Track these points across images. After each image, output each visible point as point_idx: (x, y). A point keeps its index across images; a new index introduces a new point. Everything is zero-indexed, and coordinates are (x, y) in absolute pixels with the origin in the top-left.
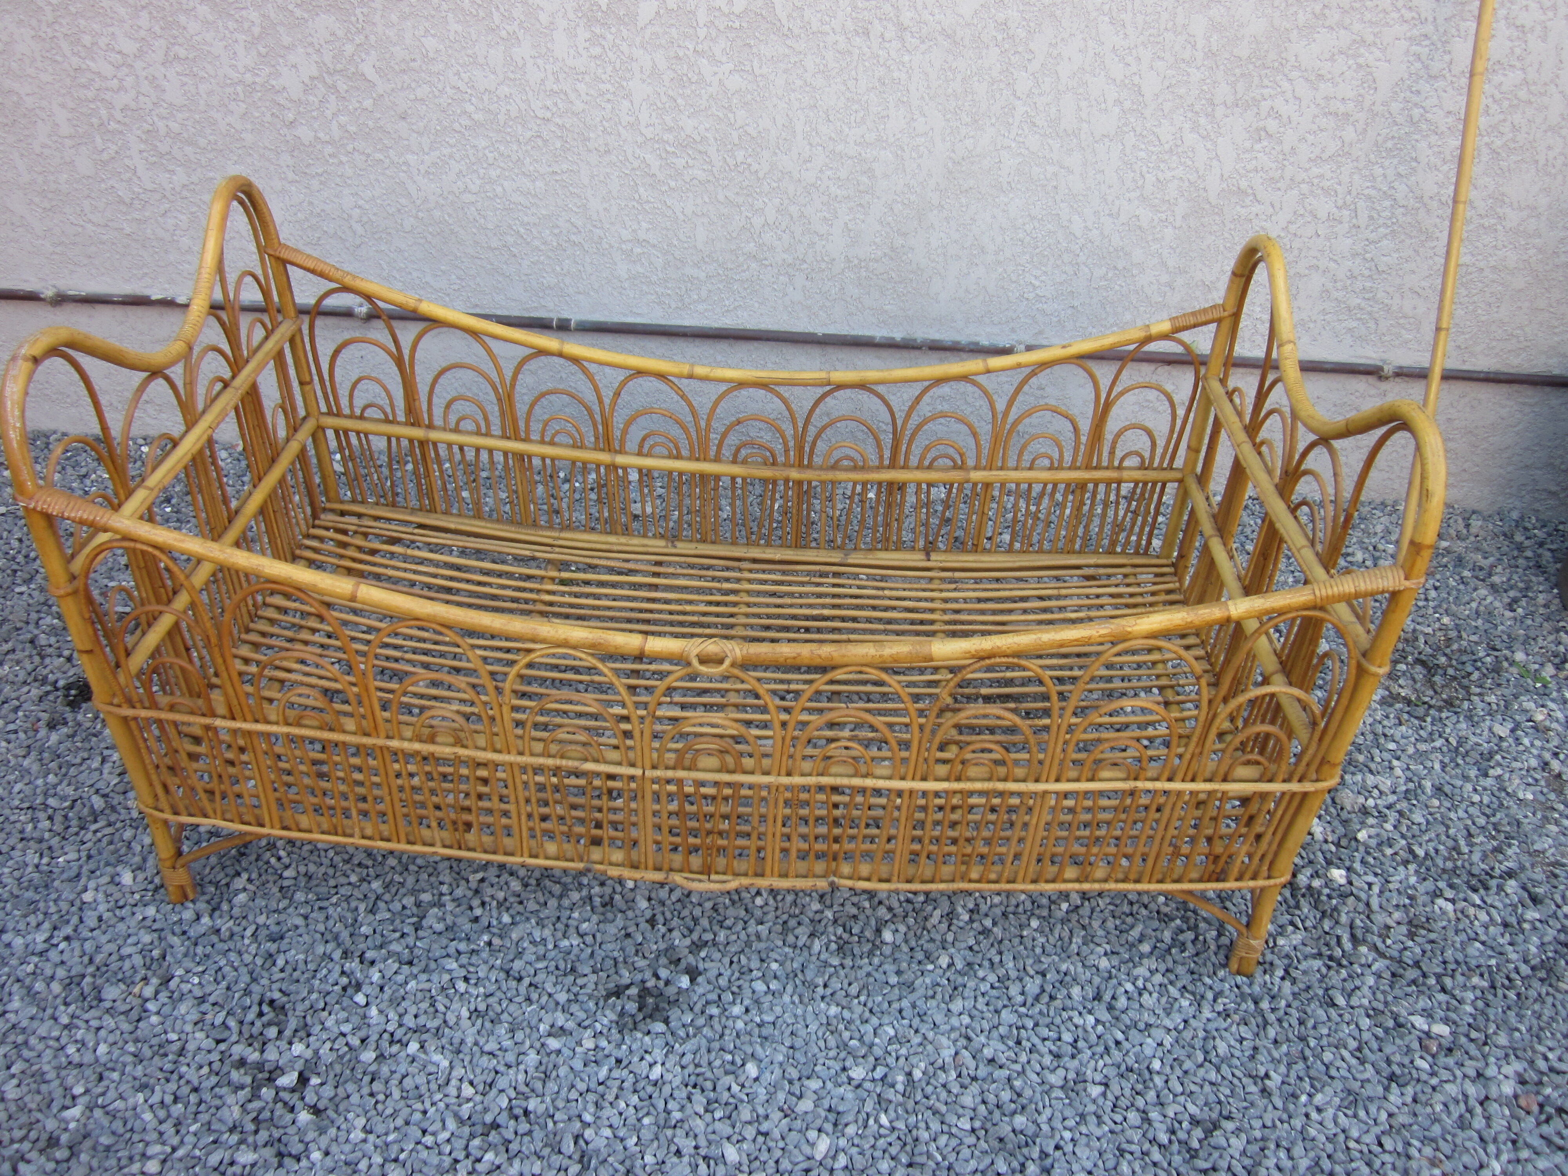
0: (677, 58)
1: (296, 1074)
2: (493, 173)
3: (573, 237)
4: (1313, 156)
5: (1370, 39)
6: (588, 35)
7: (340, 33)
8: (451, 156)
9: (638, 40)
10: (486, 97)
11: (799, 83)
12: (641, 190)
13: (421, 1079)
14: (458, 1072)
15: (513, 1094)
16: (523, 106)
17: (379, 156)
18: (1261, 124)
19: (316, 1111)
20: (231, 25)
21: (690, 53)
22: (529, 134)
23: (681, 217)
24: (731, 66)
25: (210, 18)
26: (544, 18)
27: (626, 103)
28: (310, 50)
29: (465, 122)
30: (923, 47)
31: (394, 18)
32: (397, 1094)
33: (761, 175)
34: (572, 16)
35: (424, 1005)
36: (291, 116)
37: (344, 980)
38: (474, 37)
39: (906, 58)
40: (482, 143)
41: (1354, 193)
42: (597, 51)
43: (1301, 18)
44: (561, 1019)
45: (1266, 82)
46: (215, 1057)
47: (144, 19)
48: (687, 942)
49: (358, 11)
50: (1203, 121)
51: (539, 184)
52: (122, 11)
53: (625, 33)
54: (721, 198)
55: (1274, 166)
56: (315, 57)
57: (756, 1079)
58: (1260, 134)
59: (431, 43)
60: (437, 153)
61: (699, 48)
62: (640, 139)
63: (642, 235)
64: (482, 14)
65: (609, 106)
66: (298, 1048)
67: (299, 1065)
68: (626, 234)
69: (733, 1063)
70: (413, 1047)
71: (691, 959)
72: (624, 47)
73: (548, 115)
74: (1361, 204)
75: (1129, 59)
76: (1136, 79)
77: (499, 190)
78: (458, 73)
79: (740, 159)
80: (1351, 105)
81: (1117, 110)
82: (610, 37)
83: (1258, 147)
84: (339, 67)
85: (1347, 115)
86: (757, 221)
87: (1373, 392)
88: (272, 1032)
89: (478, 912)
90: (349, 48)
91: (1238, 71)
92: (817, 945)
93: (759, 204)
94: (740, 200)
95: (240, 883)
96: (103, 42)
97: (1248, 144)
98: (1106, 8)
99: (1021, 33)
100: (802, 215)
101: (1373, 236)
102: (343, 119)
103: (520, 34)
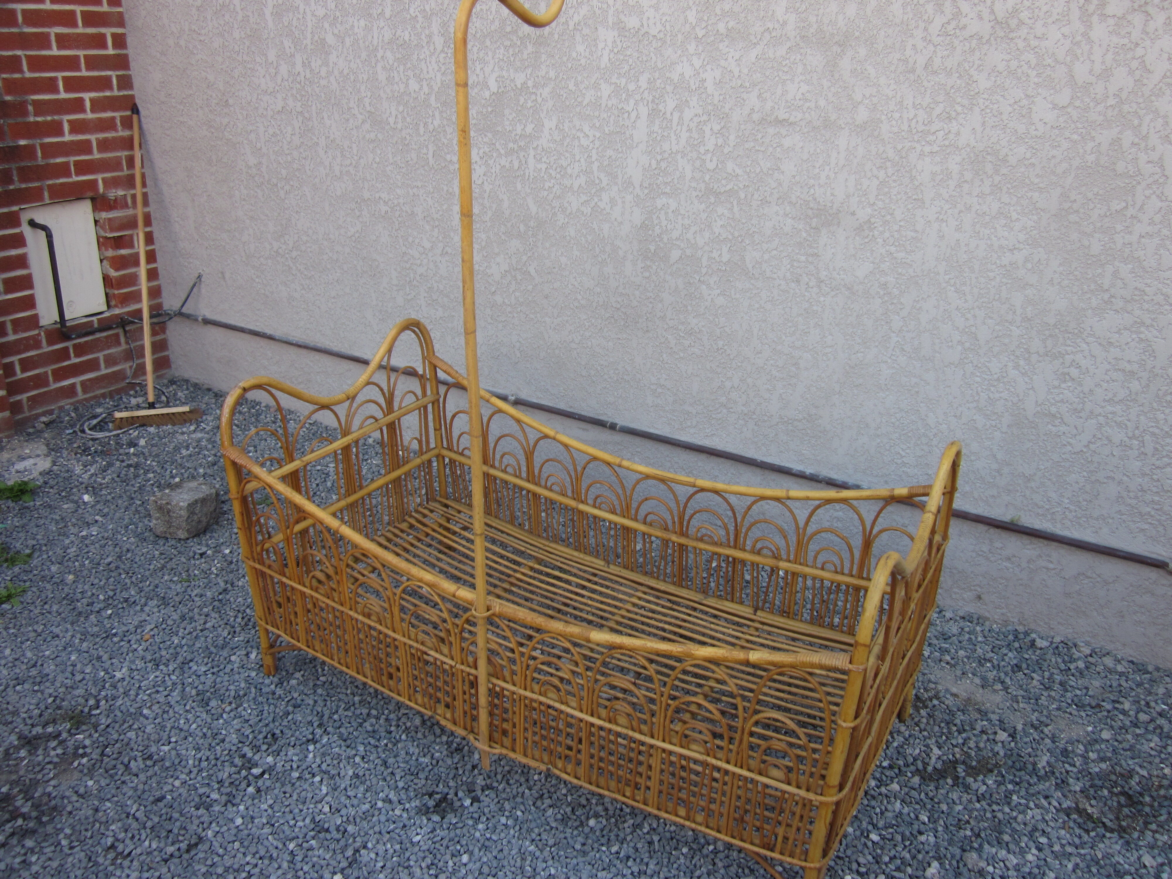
0: (690, 283)
1: (261, 770)
2: (587, 334)
3: (625, 377)
4: (1107, 398)
5: (1148, 322)
6: (643, 265)
7: (521, 250)
8: (567, 322)
9: (669, 271)
10: (588, 292)
11: (757, 306)
12: (664, 356)
13: (310, 795)
14: (328, 799)
15: (345, 819)
16: (606, 300)
17: (532, 316)
18: (1066, 370)
19: (259, 791)
21: (696, 281)
22: (607, 315)
23: (685, 375)
24: (719, 291)
26: (621, 253)
27: (660, 305)
28: (506, 257)
29: (576, 304)
30: (833, 293)
31: (547, 245)
32: (295, 797)
33: (732, 357)
34: (635, 253)
35: (335, 762)
36: (493, 289)
37: (310, 737)
38: (585, 259)
39: (822, 299)
40: (584, 317)
41: (1141, 429)
42: (647, 274)
43: (1094, 302)
44: (392, 796)
45: (1069, 342)
46: (234, 748)
47: (436, 233)
48: (483, 783)
49: (531, 240)
50: (1022, 362)
51: (610, 344)
52: (427, 227)
53: (663, 266)
54: (708, 367)
55: (1076, 400)
56: (508, 260)
57: (465, 865)
58: (1065, 377)
59: (563, 260)
60: (561, 319)
61: (702, 279)
62: (666, 326)
63: (662, 382)
64: (590, 247)
65: (651, 305)
66: (270, 759)
67: (266, 767)
68: (654, 380)
69: (459, 851)
70: (317, 779)
71: (479, 793)
72: (662, 274)
73: (618, 306)
74: (1147, 438)
75: (969, 316)
76: (973, 329)
77: (589, 344)
78: (575, 278)
79: (720, 346)
80: (1135, 366)
81: (960, 348)
82: (654, 267)
83: (1063, 386)
84: (519, 267)
85: (1132, 373)
86: (728, 384)
87: (1165, 582)
88: (264, 747)
89: (393, 728)
90: (525, 258)
91: (1047, 332)
92: (550, 812)
93: (730, 374)
94: (719, 370)
95: (298, 675)
96: (417, 241)
97: (1056, 383)
98: (952, 282)
99: (896, 292)
100: (755, 385)
101: (1158, 463)
102: (517, 294)
103: (608, 261)
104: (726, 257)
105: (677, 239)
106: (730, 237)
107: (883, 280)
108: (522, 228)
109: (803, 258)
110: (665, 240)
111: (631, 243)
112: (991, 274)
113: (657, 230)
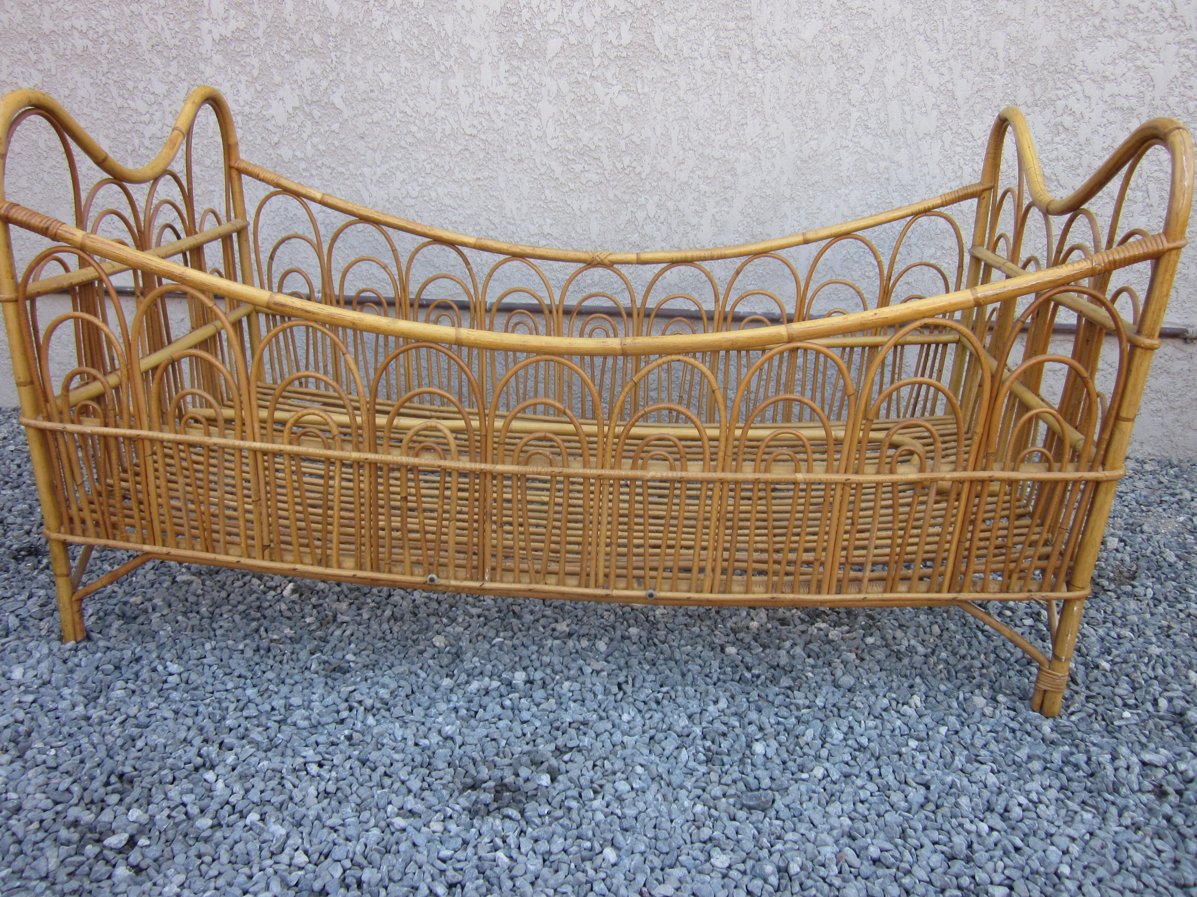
0: (578, 82)
1: (126, 836)
2: (430, 181)
3: (491, 233)
4: (1106, 146)
5: (1144, 45)
6: (507, 67)
7: (318, 72)
8: (397, 168)
9: (547, 69)
10: (426, 120)
11: (674, 99)
12: (547, 192)
13: (253, 846)
14: (295, 840)
15: (348, 864)
16: (455, 126)
17: (341, 169)
18: (1058, 120)
19: (138, 869)
20: (237, 69)
21: (587, 78)
22: (459, 148)
23: (579, 214)
24: (620, 87)
25: (222, 64)
26: (474, 54)
27: (536, 121)
28: (295, 86)
29: (410, 139)
30: (774, 66)
31: (360, 59)
32: (225, 857)
33: (643, 176)
34: (495, 52)
35: (273, 783)
36: (276, 139)
37: (199, 761)
38: (420, 71)
39: (760, 76)
40: (422, 156)
41: (1144, 176)
42: (514, 79)
43: (1084, 31)
44: (411, 803)
45: (1059, 85)
46: (49, 816)
47: (174, 67)
48: (552, 747)
49: (333, 55)
51: (466, 189)
52: (158, 62)
53: (537, 64)
54: (611, 196)
55: (1072, 155)
56: (298, 91)
58: (1058, 128)
59: (386, 77)
60: (387, 166)
61: (595, 74)
62: (546, 150)
63: (547, 230)
64: (426, 53)
65: (522, 124)
66: (135, 814)
67: (132, 829)
68: (533, 229)
69: (591, 849)
70: (254, 817)
71: (554, 762)
72: (536, 76)
73: (475, 132)
74: (1152, 186)
75: (943, 70)
76: (950, 86)
77: (434, 195)
78: (405, 101)
79: (626, 163)
80: (1134, 101)
81: (935, 113)
82: (524, 68)
83: (1057, 139)
84: (315, 99)
85: (1131, 109)
86: (641, 215)
87: (1180, 355)
88: (114, 799)
89: (345, 714)
90: (324, 84)
91: (1034, 77)
92: (684, 755)
93: (642, 201)
94: (627, 198)
96: (141, 86)
97: (1048, 137)
98: (921, 29)
99: (853, 52)
100: (677, 209)
102: (315, 140)
103: (455, 68)
104: (627, 38)
105: (555, 23)
106: (631, 10)
107: (835, 40)
108: (318, 39)
109: (732, 25)
110: (538, 27)
111: (486, 38)
112: (967, 13)
113: (526, 14)
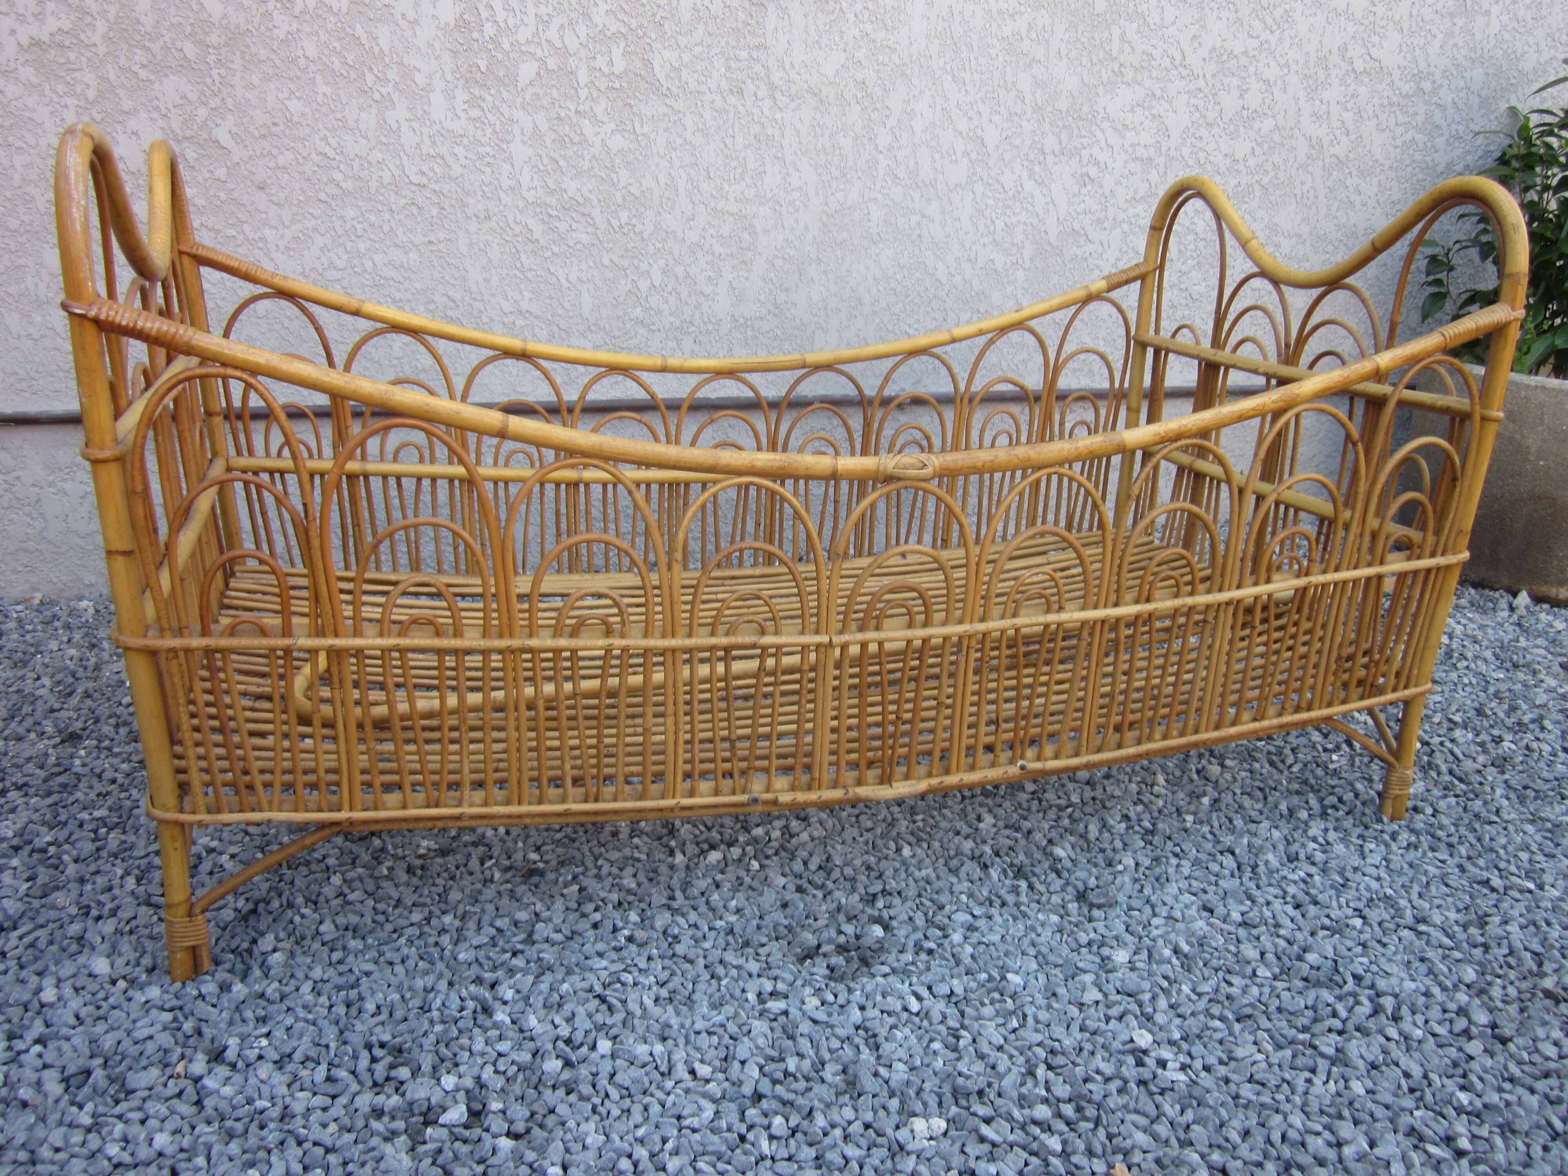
0: (559, 119)
1: (463, 1108)
2: (362, 247)
3: (450, 313)
5: (1158, 93)
6: (466, 97)
7: (192, 96)
8: (315, 229)
9: (519, 101)
10: (356, 165)
11: (679, 141)
12: (524, 257)
15: (761, 1061)
16: (397, 172)
18: (1084, 170)
19: (515, 1135)
20: (61, 88)
21: (572, 114)
22: (403, 202)
23: (565, 284)
24: (612, 126)
25: (34, 80)
26: (420, 79)
27: (506, 167)
28: (155, 115)
29: (333, 190)
30: (793, 105)
31: (255, 80)
33: (646, 235)
34: (449, 77)
35: (593, 1004)
38: (344, 99)
39: (778, 116)
40: (351, 213)
42: (475, 113)
43: (1104, 76)
44: (765, 985)
45: (1083, 133)
46: (338, 1112)
49: (214, 72)
50: (1037, 168)
51: (413, 256)
53: (505, 95)
54: (606, 261)
55: (1098, 208)
56: (161, 123)
58: (1085, 179)
59: (295, 106)
60: (299, 227)
61: (581, 108)
62: (521, 203)
63: (524, 306)
64: (353, 75)
65: (488, 170)
66: (449, 1080)
67: (462, 1097)
68: (507, 306)
72: (505, 110)
73: (424, 180)
75: (972, 114)
76: (979, 132)
77: (368, 264)
78: (325, 138)
79: (624, 220)
80: (1152, 151)
81: (965, 161)
82: (489, 98)
83: (1084, 191)
84: (189, 133)
86: (644, 284)
88: (403, 1073)
90: (202, 113)
91: (1060, 123)
93: (644, 266)
94: (625, 263)
97: (1076, 189)
98: (948, 67)
99: (878, 91)
100: (688, 276)
101: (1184, 268)
103: (395, 96)
104: (619, 66)
105: (528, 42)
106: (624, 30)
107: (859, 76)
108: (190, 50)
109: (744, 54)
110: (506, 46)
111: (437, 58)
112: (993, 52)
113: (489, 30)
